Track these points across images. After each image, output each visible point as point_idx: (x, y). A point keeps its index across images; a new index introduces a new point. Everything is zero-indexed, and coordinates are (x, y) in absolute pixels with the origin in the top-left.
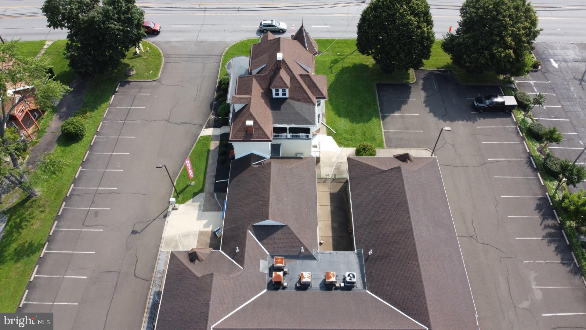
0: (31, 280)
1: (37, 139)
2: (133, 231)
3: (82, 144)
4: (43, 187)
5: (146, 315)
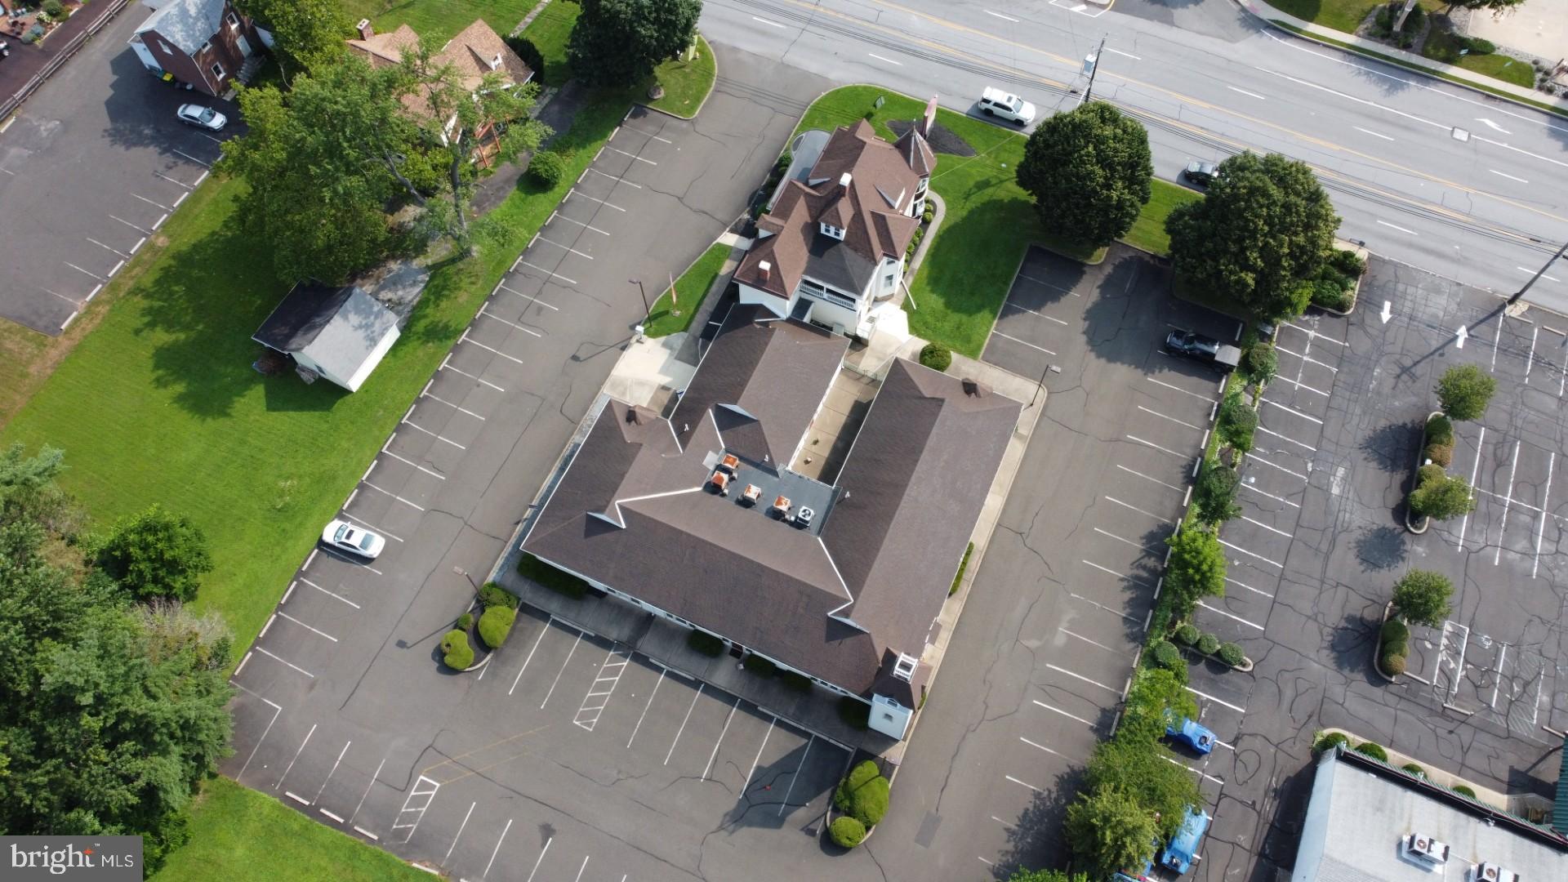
0: (440, 369)
1: (493, 167)
2: (574, 355)
3: (551, 198)
4: (483, 249)
5: (558, 464)
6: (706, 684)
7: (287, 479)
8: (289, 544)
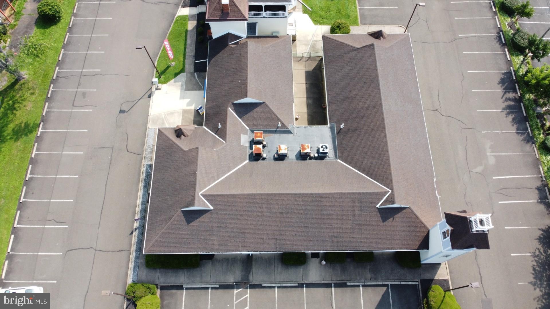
0: (33, 156)
1: (15, 22)
2: (120, 110)
3: (61, 27)
4: (29, 70)
5: (141, 185)
6: (307, 283)
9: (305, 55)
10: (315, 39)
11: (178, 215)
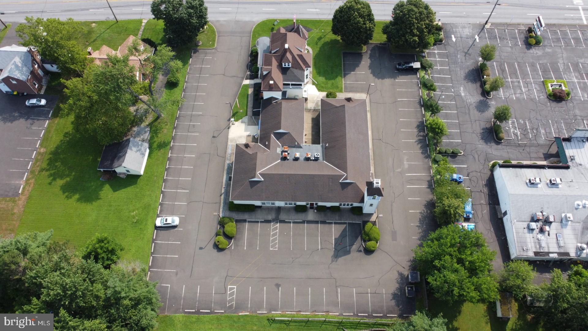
2: (213, 136)
3: (179, 89)
5: (225, 172)
6: (307, 221)
7: (133, 211)
8: (145, 232)
9: (312, 108)
10: (318, 100)
11: (247, 183)
